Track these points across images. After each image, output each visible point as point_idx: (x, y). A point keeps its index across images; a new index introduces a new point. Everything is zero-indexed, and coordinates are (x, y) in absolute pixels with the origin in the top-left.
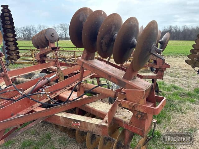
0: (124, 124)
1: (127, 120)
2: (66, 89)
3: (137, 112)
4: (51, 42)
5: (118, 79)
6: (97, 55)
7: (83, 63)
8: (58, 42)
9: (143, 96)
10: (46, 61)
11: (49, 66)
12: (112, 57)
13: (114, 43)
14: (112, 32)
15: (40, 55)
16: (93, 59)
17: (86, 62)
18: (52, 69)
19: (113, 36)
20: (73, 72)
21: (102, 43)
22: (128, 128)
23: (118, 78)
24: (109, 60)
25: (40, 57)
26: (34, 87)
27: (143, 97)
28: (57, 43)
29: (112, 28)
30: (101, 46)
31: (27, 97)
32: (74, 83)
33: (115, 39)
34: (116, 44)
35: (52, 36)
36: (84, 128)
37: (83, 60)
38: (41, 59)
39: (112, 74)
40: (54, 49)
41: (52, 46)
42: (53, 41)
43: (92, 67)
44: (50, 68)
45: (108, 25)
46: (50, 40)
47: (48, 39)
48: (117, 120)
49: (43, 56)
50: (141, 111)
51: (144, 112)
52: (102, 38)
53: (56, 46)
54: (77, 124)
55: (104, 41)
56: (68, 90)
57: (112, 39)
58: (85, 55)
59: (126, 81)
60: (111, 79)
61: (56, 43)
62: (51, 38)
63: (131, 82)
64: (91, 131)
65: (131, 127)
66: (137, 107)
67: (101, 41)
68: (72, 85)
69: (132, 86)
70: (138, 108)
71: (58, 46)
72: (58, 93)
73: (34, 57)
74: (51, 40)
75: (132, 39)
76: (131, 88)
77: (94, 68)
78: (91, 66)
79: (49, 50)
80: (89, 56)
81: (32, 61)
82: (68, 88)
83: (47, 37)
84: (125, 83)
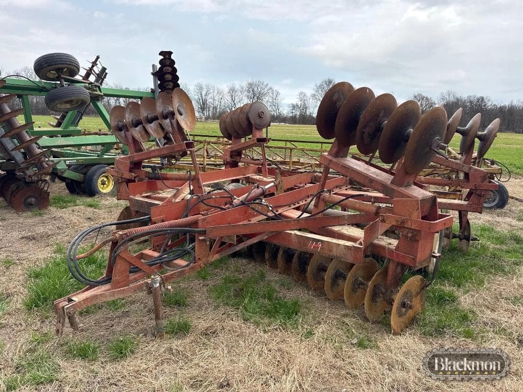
0: (387, 252)
1: (393, 247)
2: (289, 206)
3: (407, 230)
4: (257, 129)
5: (383, 185)
6: (354, 149)
7: (330, 161)
8: (269, 127)
9: (417, 207)
10: (240, 164)
11: (248, 174)
12: (377, 154)
13: (381, 133)
14: (379, 120)
15: (231, 152)
16: (346, 156)
17: (334, 160)
18: (252, 179)
19: (380, 124)
20: (295, 186)
21: (364, 133)
22: (393, 257)
23: (384, 183)
24: (370, 160)
25: (231, 156)
26: (247, 196)
27: (416, 209)
28: (267, 130)
29: (379, 113)
30: (362, 138)
31: (246, 204)
32: (301, 200)
33: (383, 128)
34: (384, 135)
35: (260, 116)
36: (326, 252)
37: (330, 158)
38: (233, 160)
39: (374, 178)
40: (262, 141)
41: (258, 135)
42: (260, 126)
43: (345, 167)
44: (248, 177)
45: (374, 110)
46: (255, 123)
47: (253, 122)
48: (376, 246)
49: (235, 154)
50: (413, 227)
51: (417, 229)
52: (365, 127)
53: (264, 136)
54: (316, 246)
55: (367, 130)
56: (294, 209)
57: (379, 128)
58: (335, 150)
59: (395, 187)
60: (373, 184)
61: (264, 130)
62: (258, 121)
63: (403, 189)
64: (336, 256)
65: (398, 255)
66: (407, 222)
67: (363, 131)
68: (298, 203)
69: (403, 194)
70: (409, 223)
71: (267, 136)
72: (280, 211)
73: (205, 156)
74: (258, 125)
75: (407, 130)
76: (401, 197)
77: (349, 169)
78: (342, 165)
79: (252, 143)
80: (341, 151)
81: (202, 164)
82: (293, 207)
83: (251, 119)
84: (393, 189)
